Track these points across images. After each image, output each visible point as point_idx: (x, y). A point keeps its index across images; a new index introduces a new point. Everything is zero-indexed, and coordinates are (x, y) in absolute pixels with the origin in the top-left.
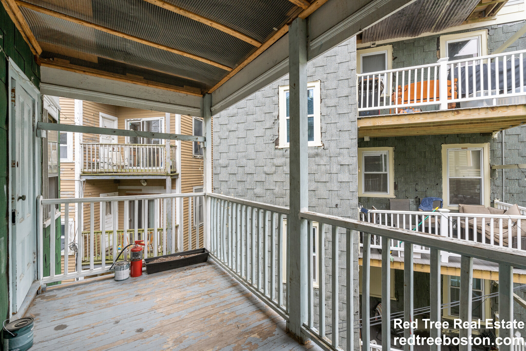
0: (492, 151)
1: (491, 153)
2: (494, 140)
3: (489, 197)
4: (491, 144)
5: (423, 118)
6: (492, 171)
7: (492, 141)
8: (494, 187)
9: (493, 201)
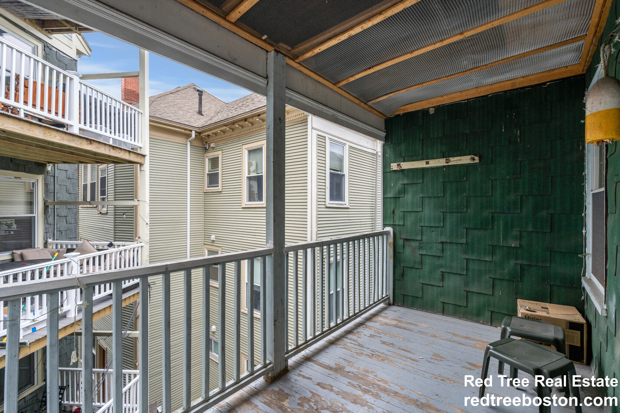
0: (46, 185)
1: (45, 186)
2: (48, 172)
3: (43, 237)
4: (45, 177)
5: (59, 138)
6: (46, 207)
7: (46, 173)
8: (47, 225)
9: (46, 241)
